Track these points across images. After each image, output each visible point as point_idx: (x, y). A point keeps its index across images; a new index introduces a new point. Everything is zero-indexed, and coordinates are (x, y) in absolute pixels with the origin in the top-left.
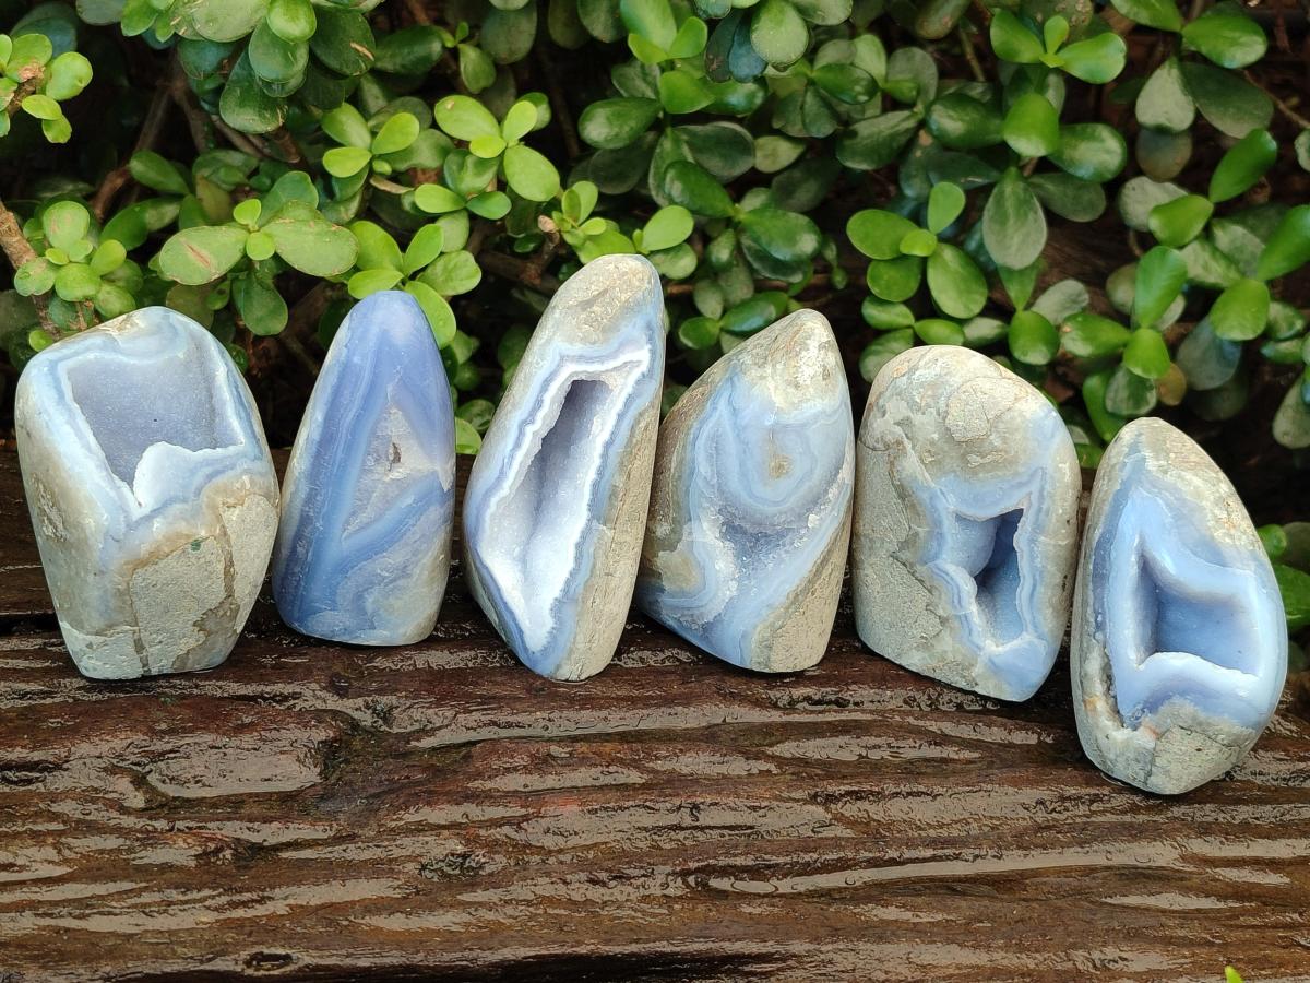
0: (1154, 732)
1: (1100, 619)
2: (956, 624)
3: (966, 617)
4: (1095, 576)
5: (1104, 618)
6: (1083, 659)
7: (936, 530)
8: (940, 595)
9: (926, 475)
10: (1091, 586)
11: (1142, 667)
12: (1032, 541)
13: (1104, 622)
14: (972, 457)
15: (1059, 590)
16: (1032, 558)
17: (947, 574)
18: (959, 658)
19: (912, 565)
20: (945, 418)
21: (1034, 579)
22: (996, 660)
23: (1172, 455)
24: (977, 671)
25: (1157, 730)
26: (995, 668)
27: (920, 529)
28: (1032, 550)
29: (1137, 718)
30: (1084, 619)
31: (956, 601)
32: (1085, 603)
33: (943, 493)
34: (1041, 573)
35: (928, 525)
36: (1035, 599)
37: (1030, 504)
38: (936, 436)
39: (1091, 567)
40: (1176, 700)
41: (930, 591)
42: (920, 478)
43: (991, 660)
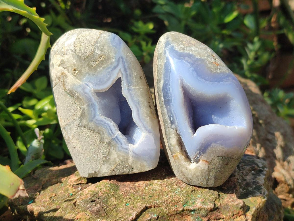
0: (207, 162)
1: (172, 119)
2: (114, 143)
3: (116, 137)
4: (165, 101)
5: (173, 118)
6: (168, 139)
7: (90, 103)
8: (103, 133)
9: (78, 80)
10: (164, 106)
11: (195, 135)
12: (129, 90)
13: (174, 120)
14: (92, 63)
15: (148, 109)
16: (132, 98)
17: (102, 121)
18: (121, 158)
19: (87, 125)
20: (75, 52)
21: (136, 107)
22: (136, 152)
23: (184, 42)
24: (131, 160)
25: (208, 161)
26: (137, 156)
27: (84, 106)
28: (131, 94)
29: (198, 158)
30: (165, 121)
31: (110, 132)
32: (163, 115)
33: (87, 85)
34: (138, 103)
35: (86, 103)
36: (140, 115)
37: (122, 74)
38: (75, 61)
39: (163, 98)
40: (213, 145)
41: (99, 133)
42: (76, 83)
43: (134, 153)
